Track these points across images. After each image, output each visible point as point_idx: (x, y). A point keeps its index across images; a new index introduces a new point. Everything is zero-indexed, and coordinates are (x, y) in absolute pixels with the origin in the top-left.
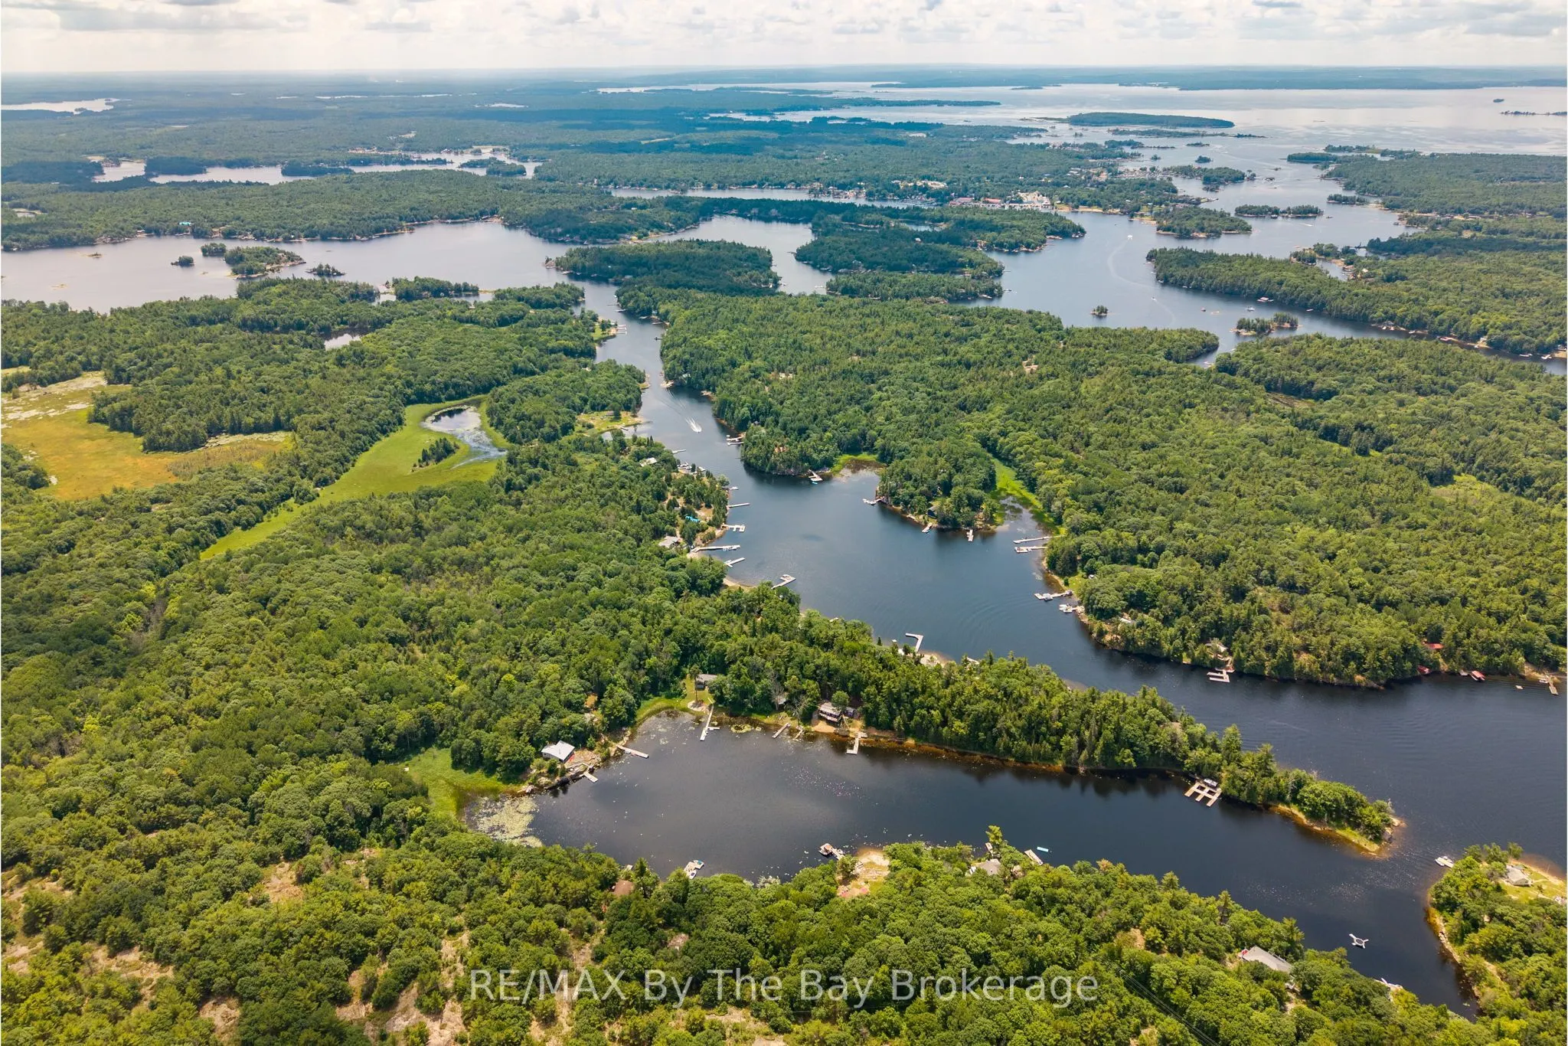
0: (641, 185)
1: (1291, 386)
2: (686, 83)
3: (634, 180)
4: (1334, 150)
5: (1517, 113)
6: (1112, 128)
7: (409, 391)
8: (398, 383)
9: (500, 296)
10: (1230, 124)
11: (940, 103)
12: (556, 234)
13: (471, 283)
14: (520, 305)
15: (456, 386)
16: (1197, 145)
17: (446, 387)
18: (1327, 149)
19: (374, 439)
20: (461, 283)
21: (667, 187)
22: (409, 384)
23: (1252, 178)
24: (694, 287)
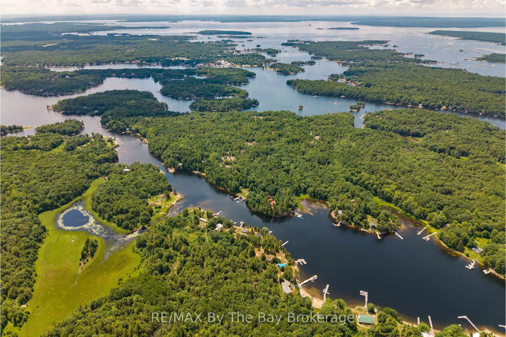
0: (61, 65)
1: (402, 132)
2: (40, 21)
3: (56, 63)
4: (290, 41)
5: (320, 29)
6: (217, 35)
7: (37, 206)
8: (29, 202)
9: (41, 131)
10: (250, 34)
11: (150, 28)
12: (40, 92)
13: (17, 125)
14: (57, 135)
15: (63, 196)
16: (250, 41)
17: (59, 198)
18: (288, 41)
19: (36, 248)
20: (12, 125)
21: (74, 66)
22: (35, 202)
23: (280, 52)
24: (139, 115)
